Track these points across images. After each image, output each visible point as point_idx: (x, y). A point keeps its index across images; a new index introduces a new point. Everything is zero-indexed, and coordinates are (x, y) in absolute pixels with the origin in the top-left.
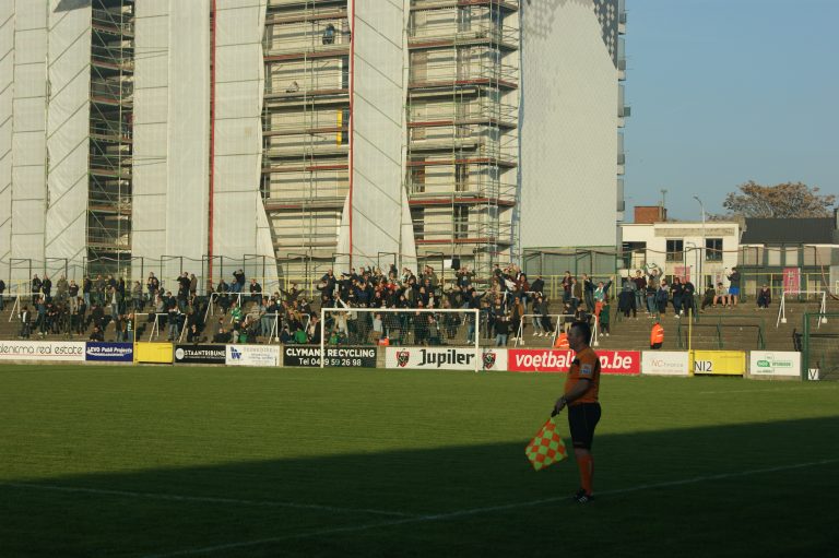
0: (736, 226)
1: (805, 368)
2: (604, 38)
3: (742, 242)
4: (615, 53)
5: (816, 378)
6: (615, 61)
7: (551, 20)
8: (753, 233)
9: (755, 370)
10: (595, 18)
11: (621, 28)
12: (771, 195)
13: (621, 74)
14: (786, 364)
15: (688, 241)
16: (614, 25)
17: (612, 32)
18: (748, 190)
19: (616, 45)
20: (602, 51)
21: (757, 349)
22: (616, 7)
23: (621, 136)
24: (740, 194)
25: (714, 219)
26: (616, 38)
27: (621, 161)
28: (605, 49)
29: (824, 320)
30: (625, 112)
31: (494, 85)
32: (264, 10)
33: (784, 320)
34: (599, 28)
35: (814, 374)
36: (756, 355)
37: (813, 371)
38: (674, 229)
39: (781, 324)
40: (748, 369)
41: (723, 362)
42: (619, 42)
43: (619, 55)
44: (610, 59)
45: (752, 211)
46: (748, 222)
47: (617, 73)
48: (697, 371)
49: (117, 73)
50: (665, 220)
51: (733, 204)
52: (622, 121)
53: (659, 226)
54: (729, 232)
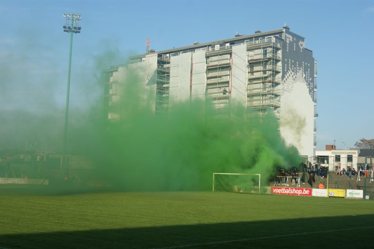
0: (357, 151)
1: (364, 195)
2: (310, 93)
3: (359, 156)
4: (313, 97)
5: (368, 198)
6: (313, 100)
7: (292, 87)
8: (362, 153)
9: (348, 196)
10: (307, 87)
11: (315, 90)
12: (370, 142)
13: (315, 104)
14: (358, 194)
15: (342, 156)
16: (313, 89)
17: (312, 91)
18: (362, 141)
19: (313, 95)
20: (309, 97)
21: (350, 189)
22: (314, 84)
23: (315, 123)
24: (360, 142)
25: (351, 149)
26: (313, 93)
27: (315, 130)
28: (309, 96)
29: (373, 180)
30: (316, 115)
31: (272, 107)
32: (206, 84)
33: (359, 180)
34: (308, 90)
35: (367, 197)
36: (349, 191)
37: (367, 196)
38: (337, 152)
39: (358, 181)
40: (346, 195)
41: (338, 193)
42: (315, 94)
43: (315, 98)
44: (311, 99)
45: (363, 147)
46: (361, 150)
47: (314, 104)
48: (330, 195)
49: (164, 103)
50: (335, 149)
51: (357, 145)
52: (315, 118)
53: (332, 151)
54: (355, 153)
